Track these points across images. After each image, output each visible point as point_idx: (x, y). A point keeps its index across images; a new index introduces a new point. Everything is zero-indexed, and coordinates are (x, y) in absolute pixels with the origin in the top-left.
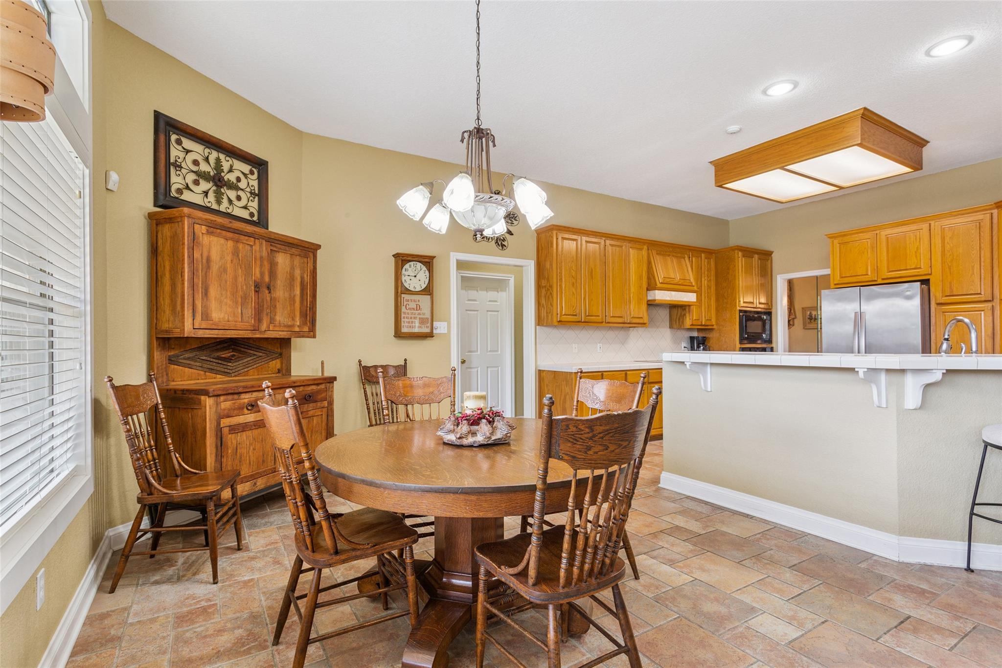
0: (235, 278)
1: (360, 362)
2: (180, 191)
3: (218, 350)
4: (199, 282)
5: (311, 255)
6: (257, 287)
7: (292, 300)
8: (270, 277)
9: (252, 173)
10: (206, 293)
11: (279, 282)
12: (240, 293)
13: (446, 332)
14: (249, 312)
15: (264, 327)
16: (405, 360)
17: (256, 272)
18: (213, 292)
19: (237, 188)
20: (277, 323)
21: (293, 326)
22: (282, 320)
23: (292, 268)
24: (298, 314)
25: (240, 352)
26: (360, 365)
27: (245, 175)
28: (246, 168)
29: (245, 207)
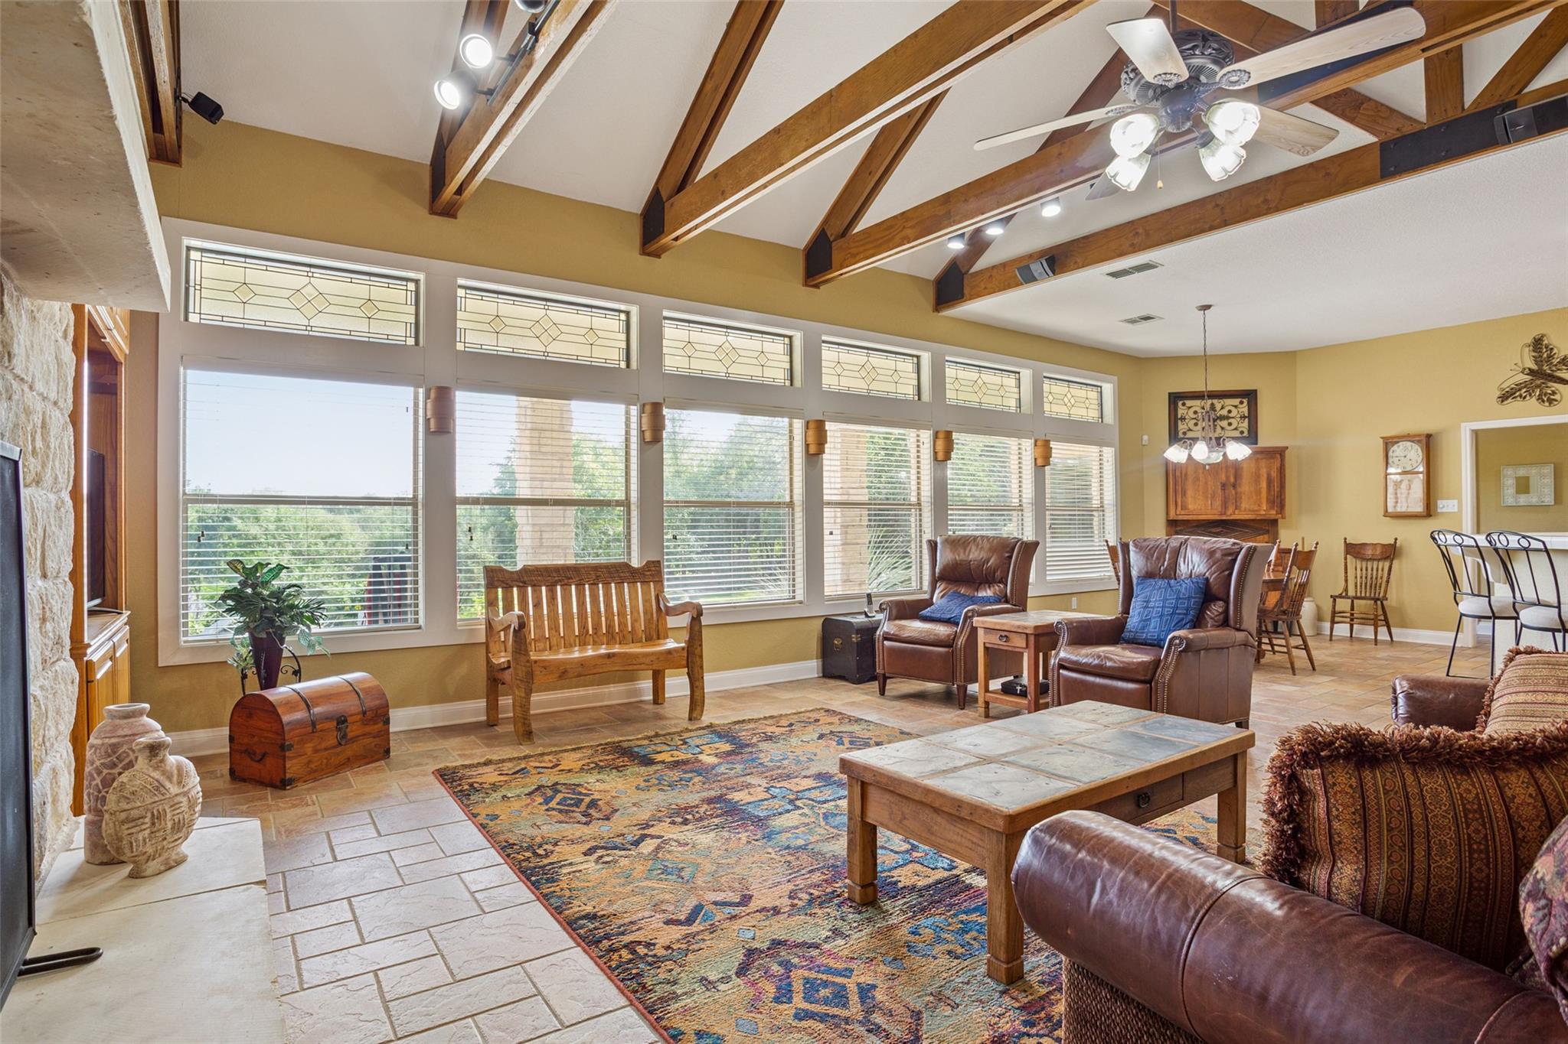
0: (1206, 483)
1: (1345, 539)
2: (1184, 433)
3: (1209, 527)
4: (1179, 488)
5: (1278, 456)
6: (1224, 486)
7: (1258, 492)
8: (1235, 478)
9: (1241, 403)
10: (1184, 494)
11: (1244, 481)
12: (1210, 491)
13: (1456, 510)
14: (1218, 503)
15: (1229, 513)
16: (1396, 539)
17: (1223, 477)
18: (1190, 493)
19: (1228, 418)
20: (1243, 509)
21: (1260, 510)
22: (1247, 506)
23: (1258, 469)
24: (1264, 500)
25: (1228, 529)
26: (1345, 542)
27: (1236, 407)
28: (1236, 401)
29: (1236, 429)
